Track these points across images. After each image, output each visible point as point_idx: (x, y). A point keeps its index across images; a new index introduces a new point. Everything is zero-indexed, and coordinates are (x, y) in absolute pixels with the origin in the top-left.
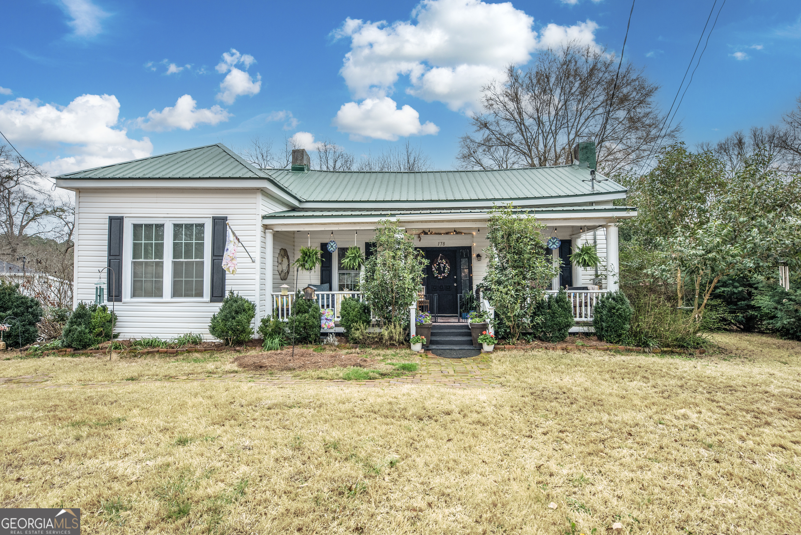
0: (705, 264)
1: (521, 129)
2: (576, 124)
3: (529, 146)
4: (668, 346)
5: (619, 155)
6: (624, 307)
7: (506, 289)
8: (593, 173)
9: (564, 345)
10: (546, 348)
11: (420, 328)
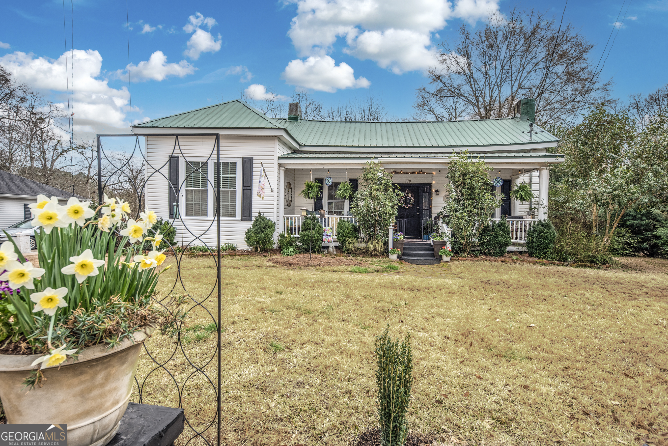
0: (614, 200)
1: (470, 82)
2: (518, 78)
3: (476, 97)
4: (582, 261)
5: (556, 105)
6: (550, 231)
7: (461, 215)
8: (531, 125)
9: (503, 259)
10: (490, 260)
11: (396, 243)
